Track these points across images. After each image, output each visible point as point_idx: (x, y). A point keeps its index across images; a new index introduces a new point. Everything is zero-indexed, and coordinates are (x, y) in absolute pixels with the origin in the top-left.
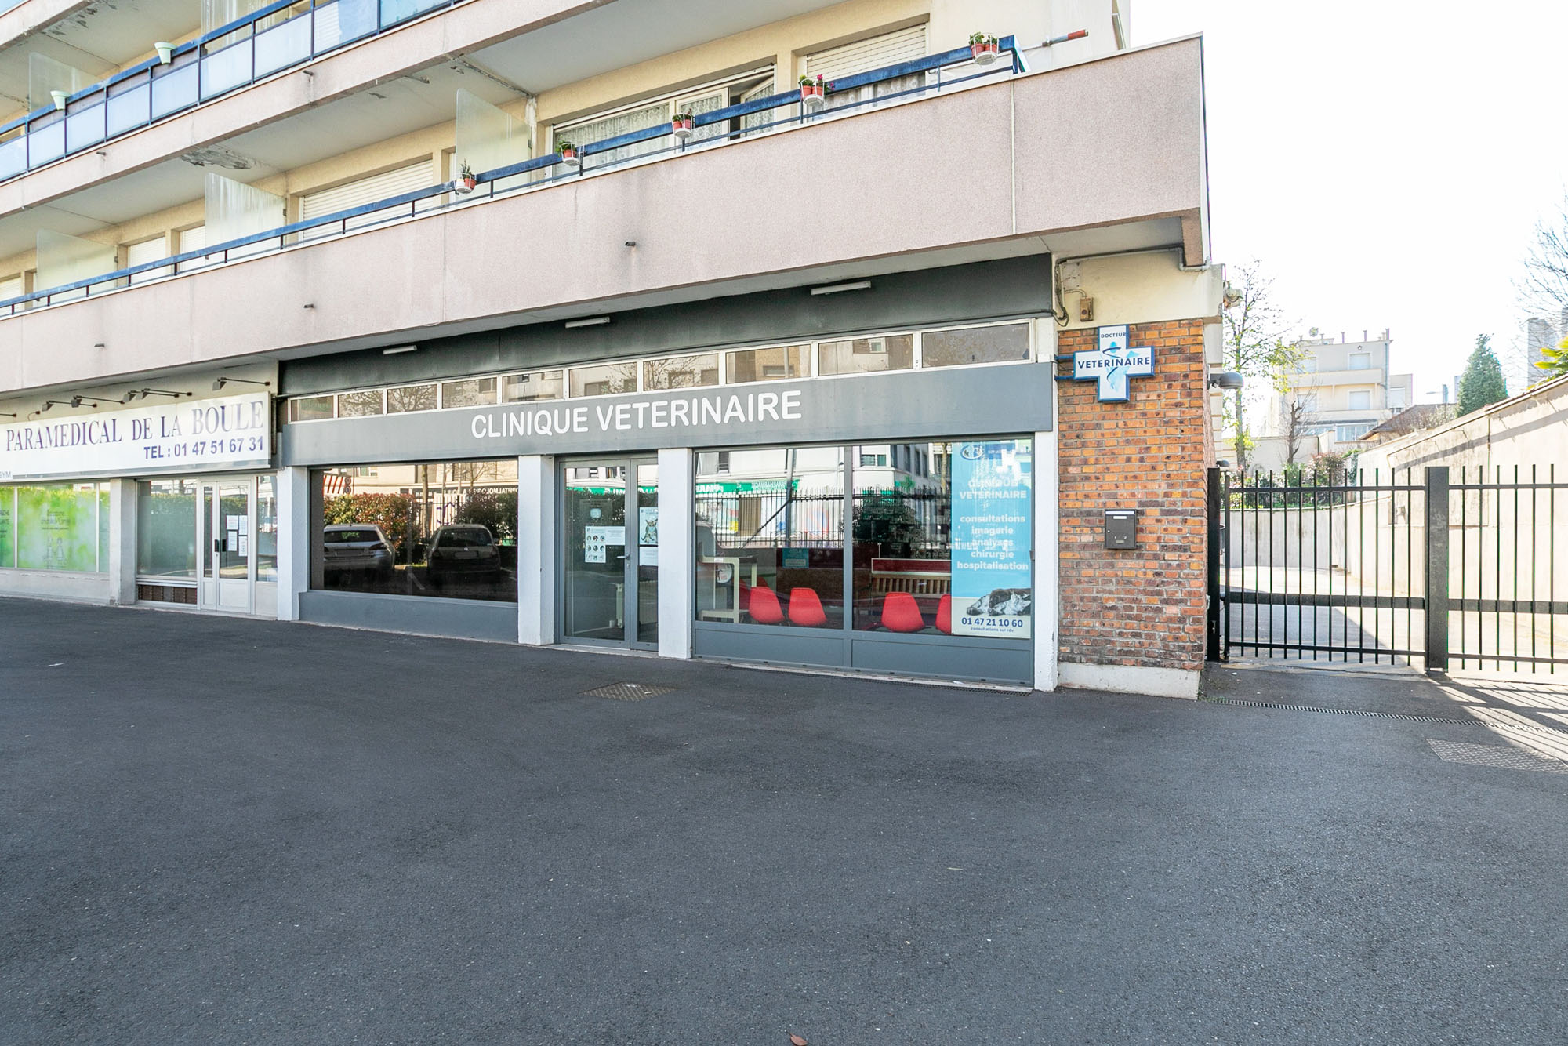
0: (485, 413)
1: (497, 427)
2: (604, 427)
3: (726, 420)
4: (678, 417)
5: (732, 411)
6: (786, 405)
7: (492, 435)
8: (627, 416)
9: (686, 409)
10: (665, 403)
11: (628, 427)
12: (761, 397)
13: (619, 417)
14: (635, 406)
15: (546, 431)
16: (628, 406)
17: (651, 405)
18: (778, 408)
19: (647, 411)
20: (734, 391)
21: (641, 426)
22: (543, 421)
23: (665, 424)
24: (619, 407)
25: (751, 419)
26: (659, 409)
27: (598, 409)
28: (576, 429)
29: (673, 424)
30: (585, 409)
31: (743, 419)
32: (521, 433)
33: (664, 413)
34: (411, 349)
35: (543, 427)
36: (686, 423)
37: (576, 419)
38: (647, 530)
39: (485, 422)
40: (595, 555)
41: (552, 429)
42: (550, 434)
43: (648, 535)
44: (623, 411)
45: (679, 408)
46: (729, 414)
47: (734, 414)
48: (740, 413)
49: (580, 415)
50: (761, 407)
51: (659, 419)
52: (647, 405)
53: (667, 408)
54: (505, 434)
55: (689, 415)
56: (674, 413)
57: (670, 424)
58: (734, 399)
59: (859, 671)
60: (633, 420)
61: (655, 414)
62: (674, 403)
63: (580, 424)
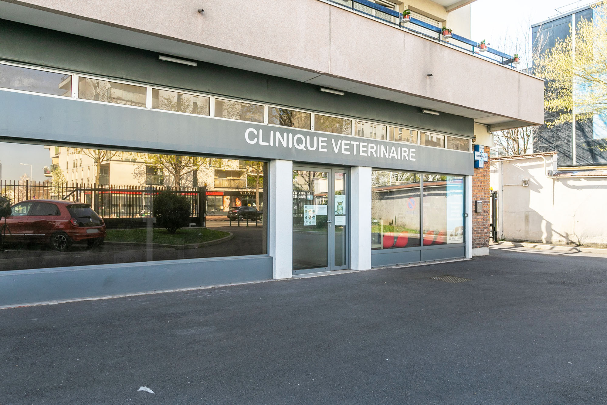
0: (258, 128)
1: (266, 138)
2: (336, 151)
3: (390, 157)
4: (371, 152)
5: (393, 153)
6: (411, 154)
7: (261, 143)
8: (348, 147)
9: (375, 149)
10: (366, 144)
11: (349, 153)
12: (403, 149)
13: (344, 147)
14: (352, 142)
15: (302, 147)
16: (348, 142)
17: (359, 144)
18: (408, 155)
19: (358, 146)
20: (393, 144)
21: (355, 153)
22: (299, 141)
23: (366, 155)
24: (344, 142)
25: (399, 158)
26: (363, 146)
27: (333, 140)
28: (320, 149)
29: (369, 155)
30: (326, 139)
31: (396, 158)
32: (285, 146)
33: (365, 149)
34: (195, 64)
35: (299, 145)
36: (375, 156)
37: (321, 144)
38: (338, 207)
39: (256, 133)
40: (310, 221)
41: (306, 146)
42: (305, 149)
43: (338, 209)
44: (346, 144)
45: (372, 148)
46: (391, 154)
47: (393, 155)
48: (395, 155)
49: (323, 141)
50: (403, 154)
51: (363, 152)
52: (358, 143)
53: (367, 147)
54: (272, 144)
55: (376, 151)
56: (370, 150)
57: (368, 155)
58: (393, 148)
59: (425, 262)
60: (351, 150)
61: (361, 149)
62: (370, 145)
63: (323, 147)
